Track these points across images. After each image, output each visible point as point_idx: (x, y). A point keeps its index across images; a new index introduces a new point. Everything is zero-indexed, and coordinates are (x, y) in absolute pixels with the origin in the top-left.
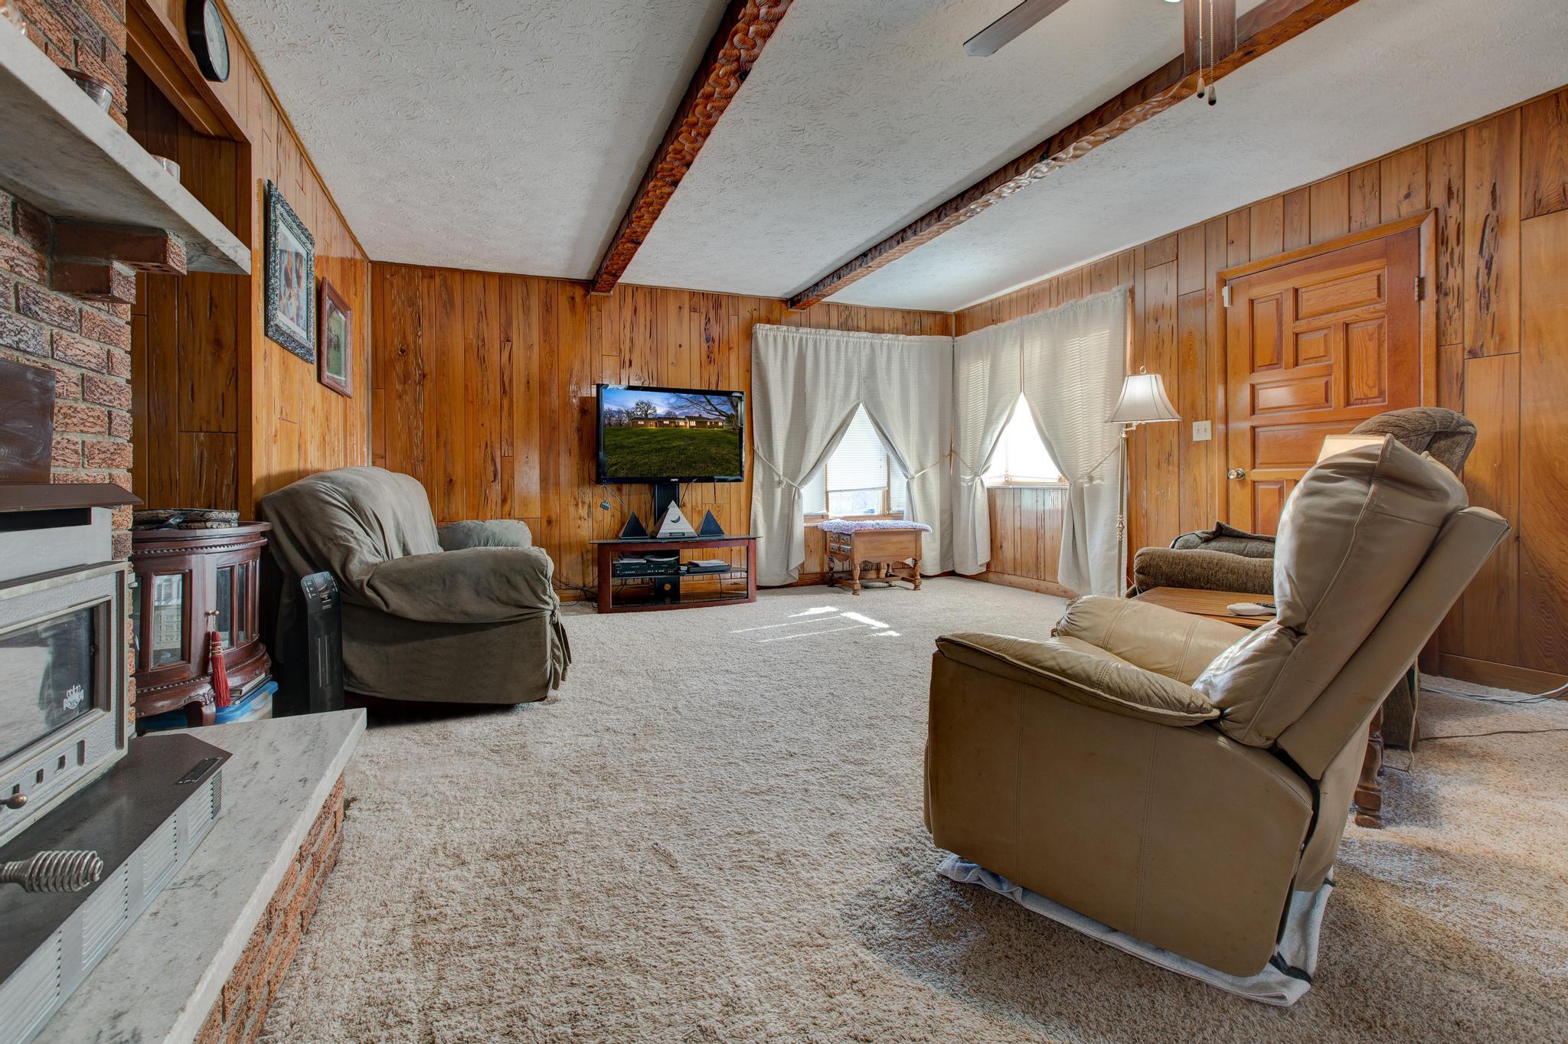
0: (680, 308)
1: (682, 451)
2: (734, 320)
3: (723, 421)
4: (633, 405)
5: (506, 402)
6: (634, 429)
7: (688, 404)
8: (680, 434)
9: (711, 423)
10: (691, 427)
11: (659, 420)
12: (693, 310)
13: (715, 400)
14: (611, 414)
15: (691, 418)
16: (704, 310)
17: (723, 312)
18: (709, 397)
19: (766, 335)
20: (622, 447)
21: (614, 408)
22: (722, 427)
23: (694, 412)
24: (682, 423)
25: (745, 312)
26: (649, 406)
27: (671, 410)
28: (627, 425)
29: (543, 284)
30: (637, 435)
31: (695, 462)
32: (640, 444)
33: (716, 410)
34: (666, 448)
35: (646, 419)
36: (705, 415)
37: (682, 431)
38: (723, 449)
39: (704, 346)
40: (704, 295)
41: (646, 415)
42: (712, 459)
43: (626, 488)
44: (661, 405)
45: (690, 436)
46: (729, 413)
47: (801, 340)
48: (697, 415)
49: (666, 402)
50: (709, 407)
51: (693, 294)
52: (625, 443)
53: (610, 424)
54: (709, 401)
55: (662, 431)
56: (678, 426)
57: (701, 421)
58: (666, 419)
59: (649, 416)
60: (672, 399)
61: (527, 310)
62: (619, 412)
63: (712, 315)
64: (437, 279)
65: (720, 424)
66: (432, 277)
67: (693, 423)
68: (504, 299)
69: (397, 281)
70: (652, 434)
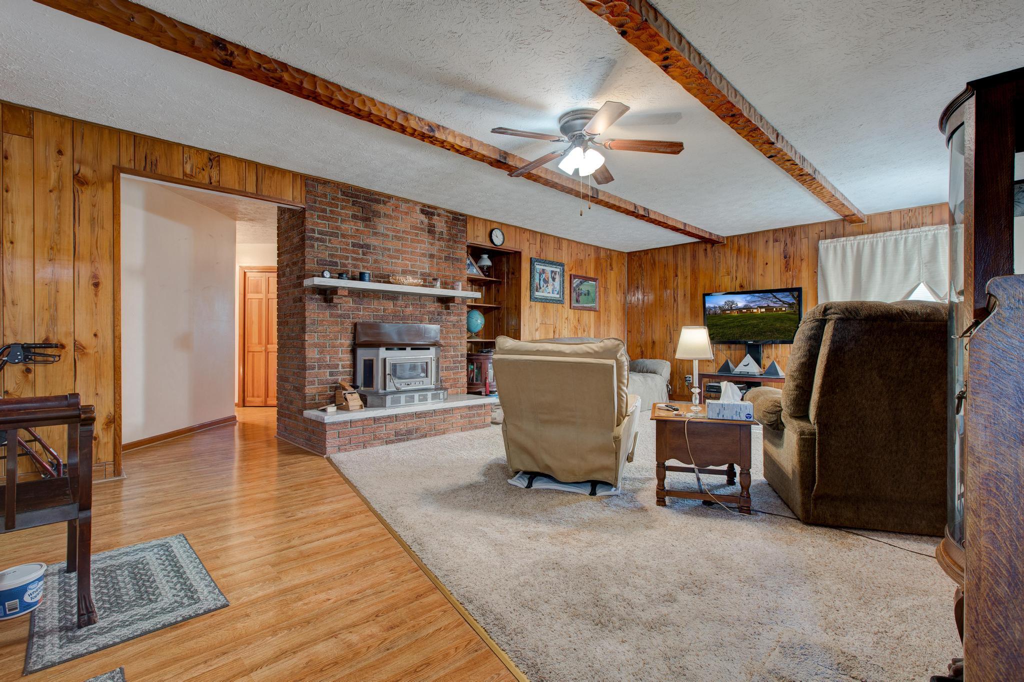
0: (767, 241)
1: (754, 326)
2: (805, 241)
3: (785, 307)
4: (724, 303)
5: (675, 306)
6: (724, 316)
7: (759, 299)
8: (755, 317)
9: (776, 309)
10: (761, 312)
11: (740, 310)
12: (776, 241)
13: (779, 295)
14: (710, 309)
15: (761, 307)
16: (783, 240)
17: (797, 237)
18: (774, 294)
19: (827, 247)
20: (717, 325)
21: (712, 306)
22: (785, 311)
23: (764, 303)
24: (755, 311)
25: (813, 234)
26: (733, 302)
27: (747, 304)
28: (720, 314)
29: (692, 246)
30: (725, 318)
31: (764, 332)
32: (727, 323)
33: (780, 301)
34: (745, 325)
35: (731, 309)
36: (772, 305)
37: (755, 315)
38: (786, 324)
39: (784, 261)
40: (783, 230)
41: (731, 308)
42: (777, 330)
43: (733, 346)
44: (740, 301)
45: (762, 318)
46: (791, 302)
47: (859, 244)
48: (766, 305)
49: (744, 300)
50: (774, 300)
51: (775, 231)
52: (718, 323)
53: (709, 314)
54: (775, 296)
55: (741, 316)
56: (753, 312)
57: (768, 309)
58: (744, 309)
59: (734, 308)
60: (748, 297)
61: (684, 260)
62: (715, 307)
63: (789, 241)
64: (649, 254)
65: (784, 309)
66: (648, 254)
67: (763, 310)
68: (675, 256)
69: (636, 258)
70: (735, 318)
